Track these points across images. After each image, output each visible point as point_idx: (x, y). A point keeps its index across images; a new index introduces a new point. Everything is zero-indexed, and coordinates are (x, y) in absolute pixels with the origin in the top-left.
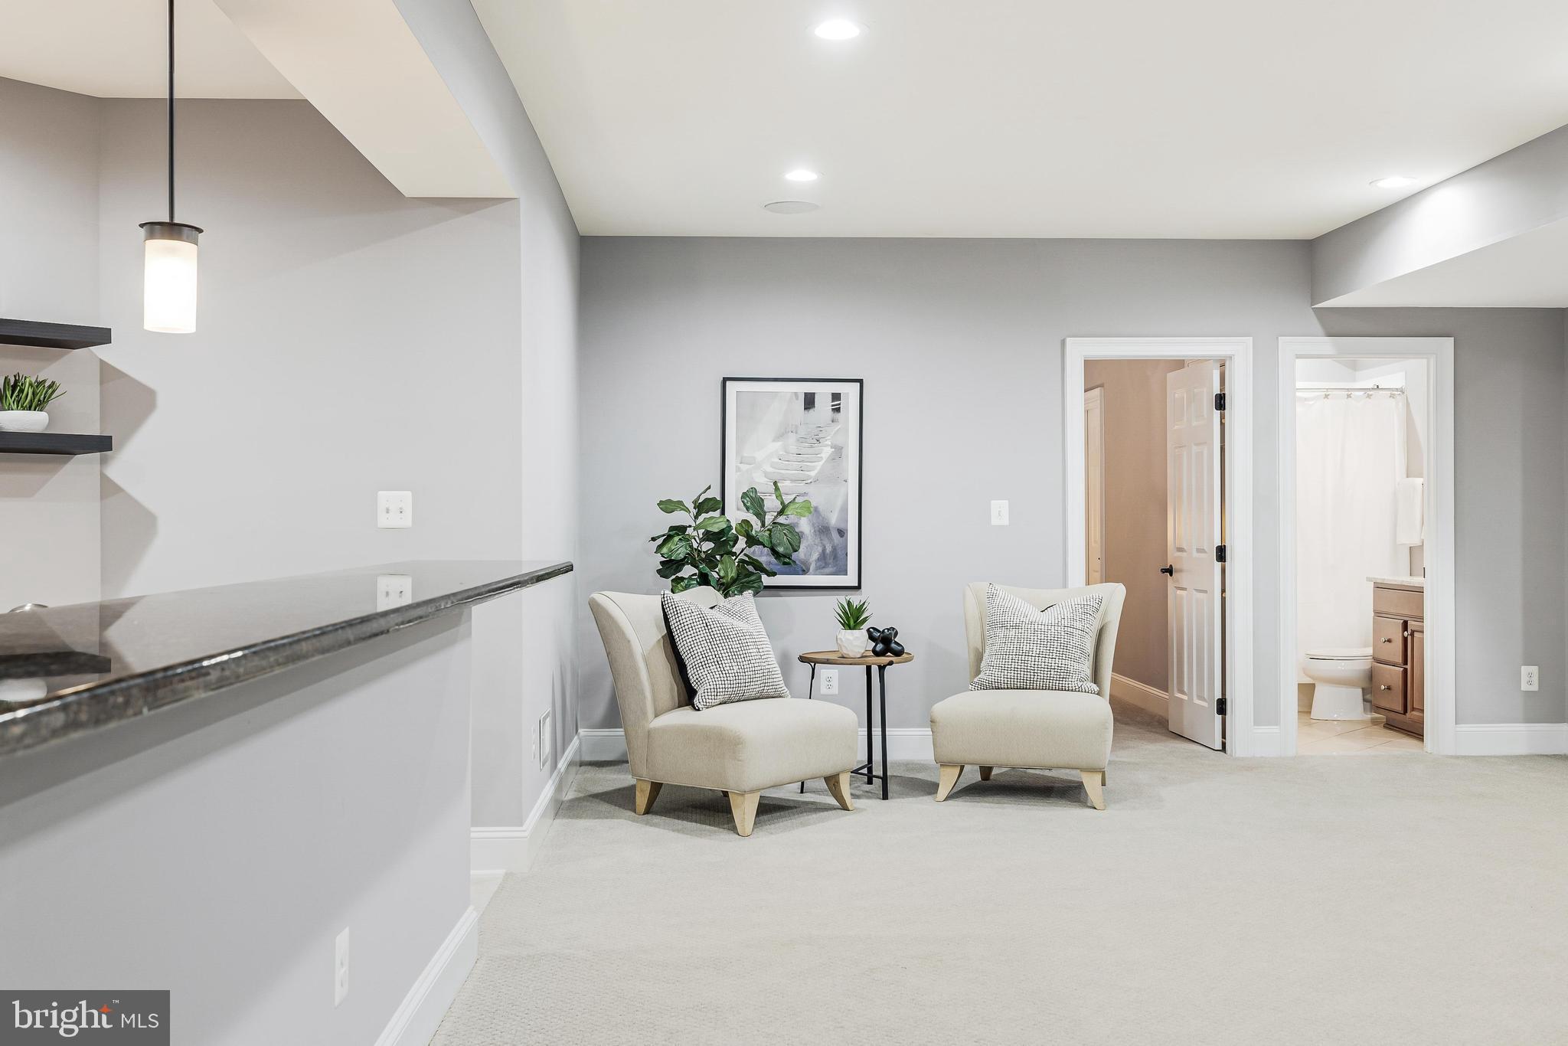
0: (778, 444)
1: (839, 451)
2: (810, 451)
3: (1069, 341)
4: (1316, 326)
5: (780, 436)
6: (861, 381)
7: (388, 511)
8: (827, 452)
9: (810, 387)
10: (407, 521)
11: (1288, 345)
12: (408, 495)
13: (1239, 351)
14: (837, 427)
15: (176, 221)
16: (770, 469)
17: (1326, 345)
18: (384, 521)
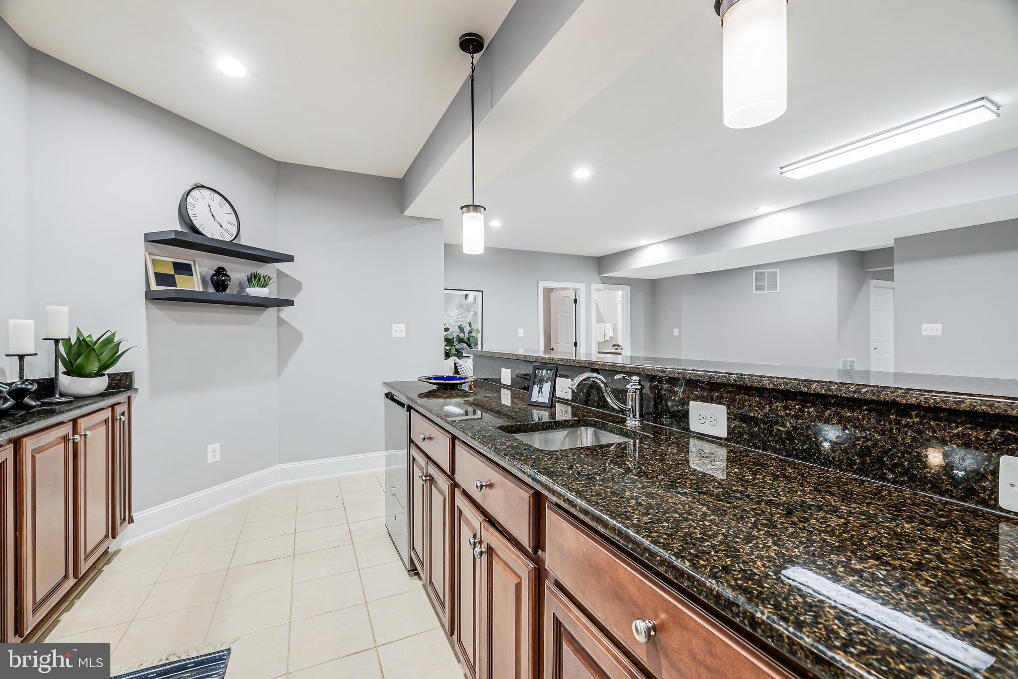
0: (457, 311)
1: (476, 313)
2: (467, 313)
3: (540, 282)
4: (599, 281)
5: (457, 308)
6: (482, 291)
7: (396, 331)
8: (472, 313)
9: (466, 293)
10: (403, 335)
11: (594, 286)
12: (403, 325)
13: (581, 287)
14: (475, 306)
15: (475, 204)
16: (455, 319)
17: (601, 286)
18: (395, 335)
